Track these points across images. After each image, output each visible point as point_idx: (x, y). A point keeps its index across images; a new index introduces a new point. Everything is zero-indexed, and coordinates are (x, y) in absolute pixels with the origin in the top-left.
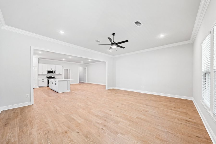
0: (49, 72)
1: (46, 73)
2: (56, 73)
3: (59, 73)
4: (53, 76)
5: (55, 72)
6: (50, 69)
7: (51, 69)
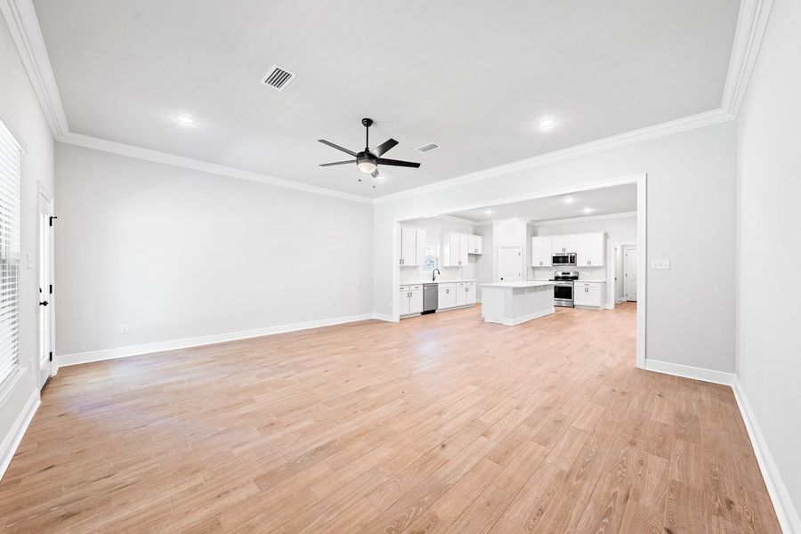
0: (556, 260)
1: (549, 263)
2: (580, 262)
3: (589, 263)
4: (571, 275)
5: (573, 260)
6: (559, 252)
7: (564, 250)
